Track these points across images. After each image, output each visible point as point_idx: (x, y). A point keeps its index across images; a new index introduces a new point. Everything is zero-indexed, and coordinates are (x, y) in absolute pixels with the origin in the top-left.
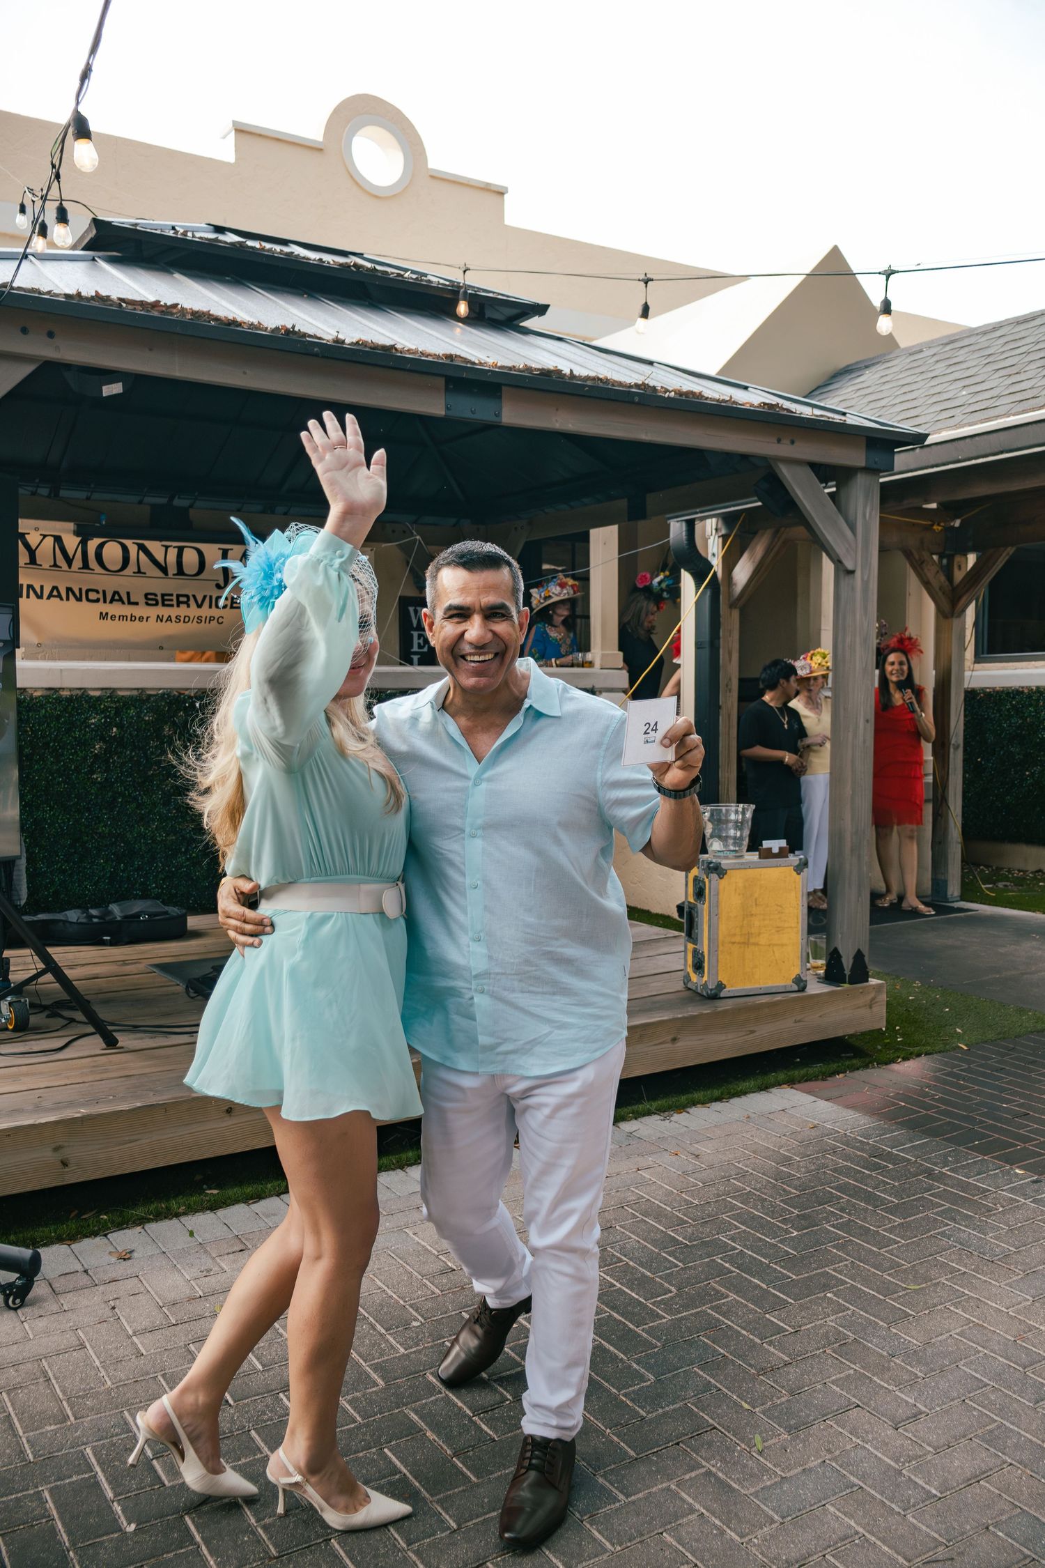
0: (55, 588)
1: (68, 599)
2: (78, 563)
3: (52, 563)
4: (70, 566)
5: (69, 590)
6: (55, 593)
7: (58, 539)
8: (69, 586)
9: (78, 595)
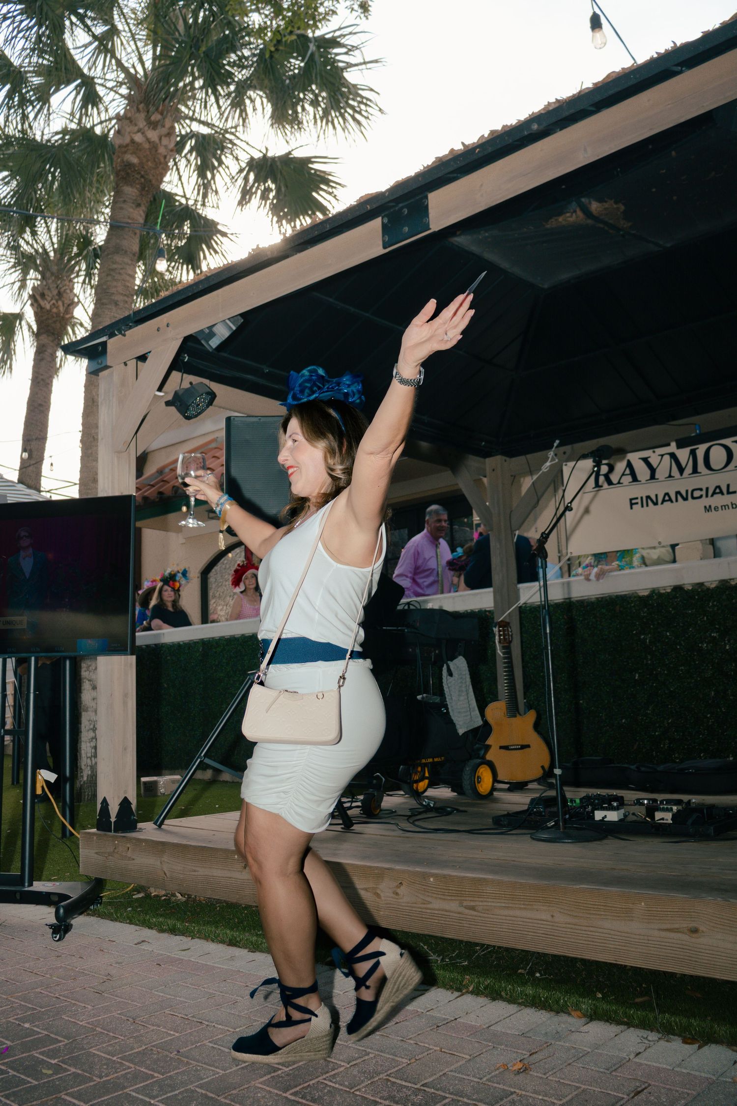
0: (667, 494)
1: (677, 501)
2: (689, 469)
3: (667, 475)
4: (681, 474)
5: (678, 493)
6: (667, 498)
7: (673, 456)
8: (677, 490)
9: (684, 495)
